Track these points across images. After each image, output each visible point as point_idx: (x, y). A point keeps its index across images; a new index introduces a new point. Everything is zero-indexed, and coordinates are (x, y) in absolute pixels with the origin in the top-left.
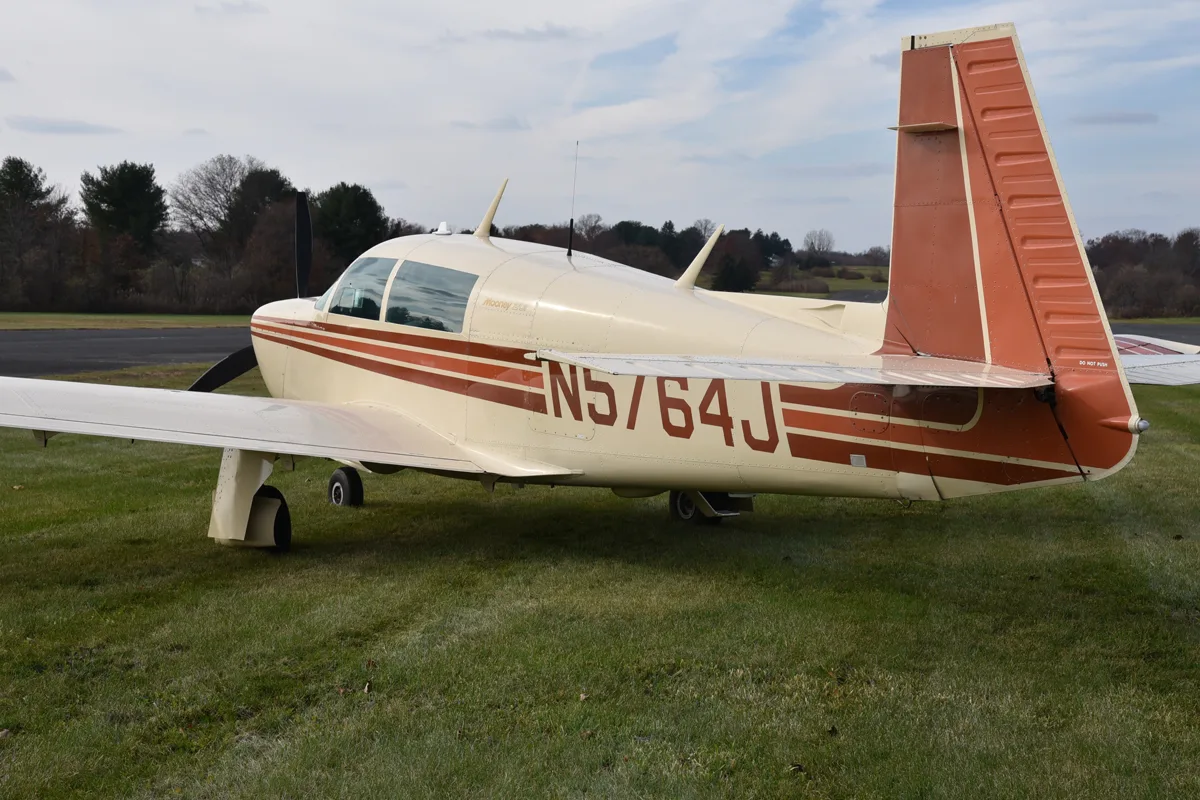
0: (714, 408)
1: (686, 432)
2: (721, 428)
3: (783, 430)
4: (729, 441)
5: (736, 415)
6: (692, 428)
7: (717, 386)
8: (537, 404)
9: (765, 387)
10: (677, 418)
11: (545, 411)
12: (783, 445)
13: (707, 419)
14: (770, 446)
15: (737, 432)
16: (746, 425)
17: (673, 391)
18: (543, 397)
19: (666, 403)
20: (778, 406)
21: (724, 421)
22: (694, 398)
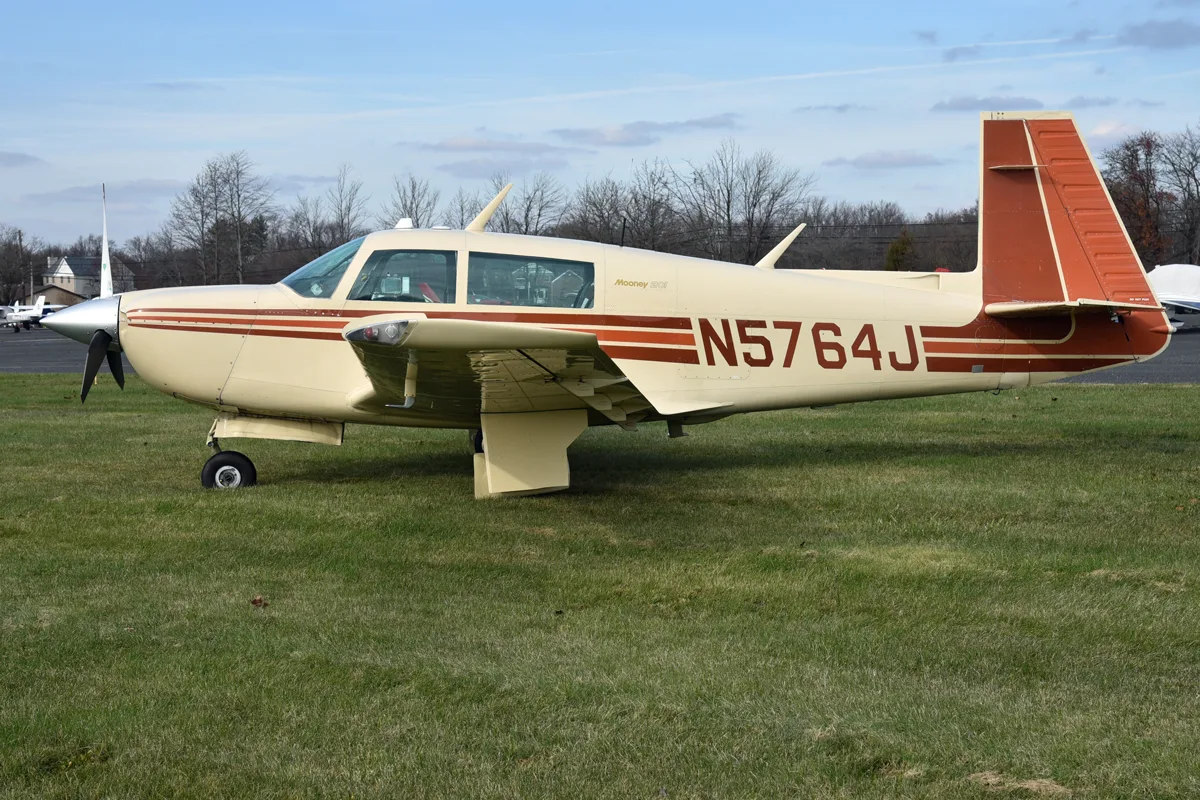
0: (865, 346)
1: (840, 364)
2: (871, 359)
3: (922, 355)
4: (877, 366)
5: (884, 348)
6: (845, 361)
7: (868, 330)
8: (691, 358)
9: (909, 330)
10: (831, 355)
11: (697, 362)
12: (922, 364)
13: (857, 353)
14: (911, 367)
15: (885, 361)
16: (892, 355)
17: (827, 336)
18: (695, 352)
19: (820, 347)
20: (919, 340)
21: (874, 354)
22: (847, 341)
